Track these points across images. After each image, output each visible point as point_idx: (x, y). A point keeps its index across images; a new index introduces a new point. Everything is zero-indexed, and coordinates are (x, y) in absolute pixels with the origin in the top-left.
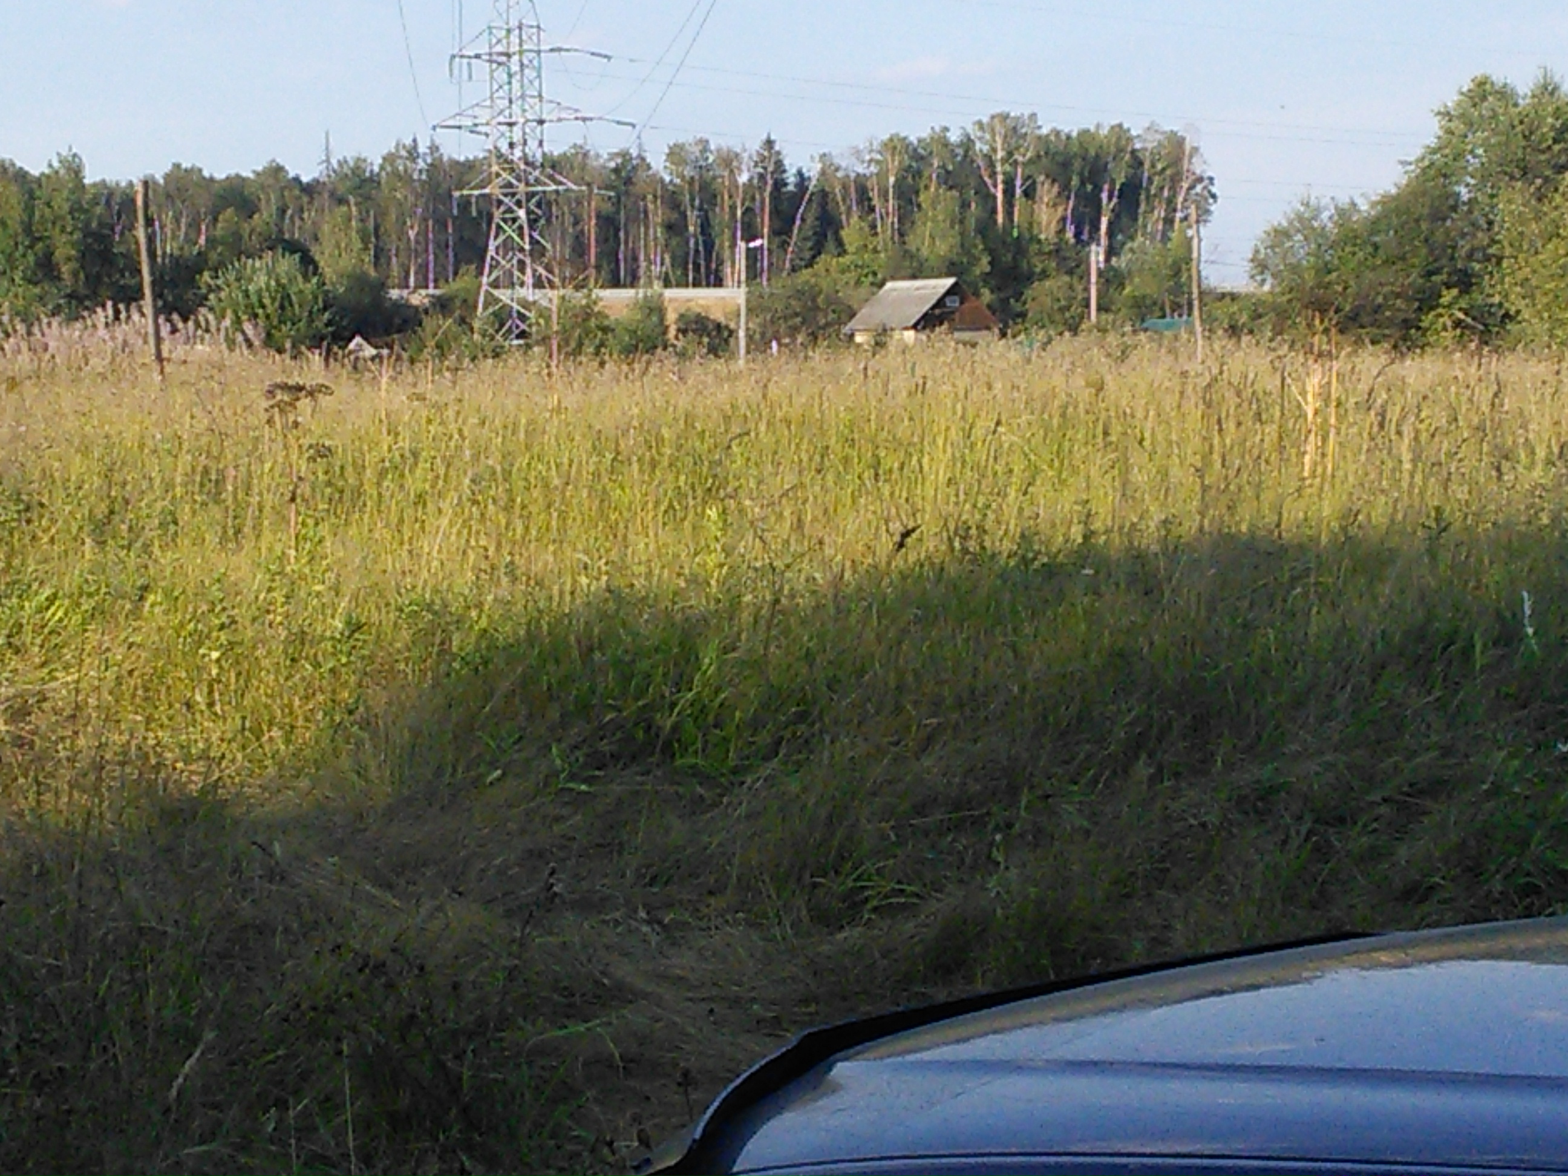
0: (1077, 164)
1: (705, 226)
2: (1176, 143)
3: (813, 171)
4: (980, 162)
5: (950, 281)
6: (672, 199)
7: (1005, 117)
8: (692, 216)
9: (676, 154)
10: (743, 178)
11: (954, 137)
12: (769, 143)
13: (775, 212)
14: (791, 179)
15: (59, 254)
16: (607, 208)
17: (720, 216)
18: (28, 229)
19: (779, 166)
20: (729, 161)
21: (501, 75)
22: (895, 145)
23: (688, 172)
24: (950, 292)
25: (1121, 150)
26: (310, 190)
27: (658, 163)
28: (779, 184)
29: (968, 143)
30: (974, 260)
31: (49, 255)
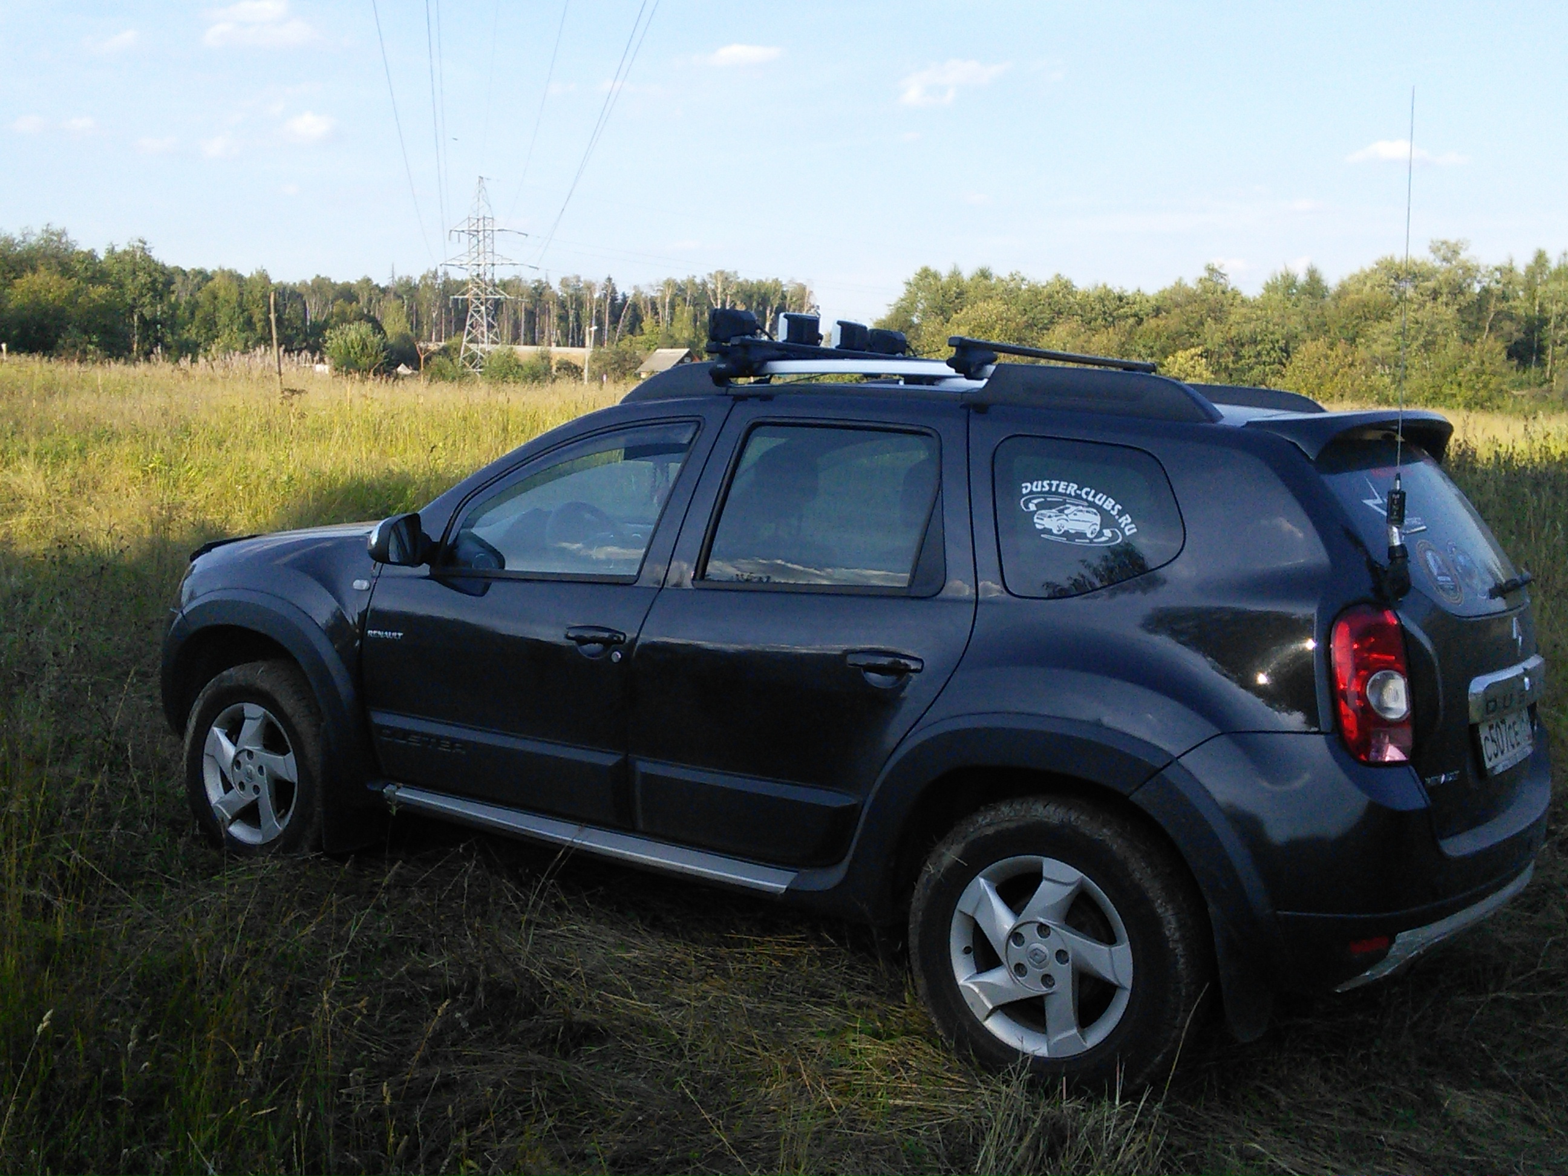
0: (755, 297)
1: (578, 317)
2: (803, 288)
3: (630, 293)
4: (710, 293)
5: (686, 350)
6: (562, 305)
7: (722, 273)
8: (572, 313)
9: (564, 283)
10: (596, 296)
11: (698, 281)
12: (609, 279)
13: (612, 313)
14: (620, 297)
15: (255, 319)
16: (530, 306)
17: (585, 312)
18: (240, 305)
19: (614, 291)
20: (590, 287)
21: (474, 241)
22: (669, 283)
23: (570, 291)
24: (687, 355)
25: (776, 291)
26: (385, 291)
27: (556, 286)
28: (614, 299)
29: (704, 284)
30: (700, 340)
31: (250, 318)
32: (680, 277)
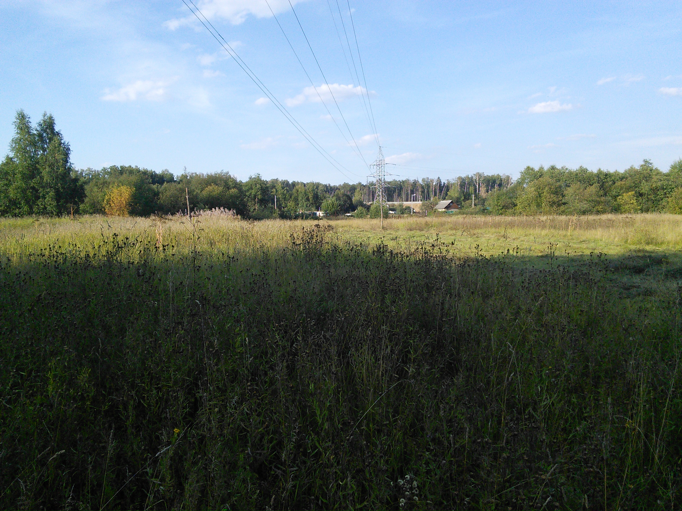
0: (490, 181)
1: (428, 191)
2: (508, 177)
3: (446, 182)
4: (474, 180)
6: (422, 187)
7: (478, 173)
8: (426, 190)
9: (423, 180)
10: (434, 184)
11: (470, 176)
12: (439, 178)
13: (440, 189)
14: (442, 184)
16: (412, 189)
17: (430, 190)
19: (440, 182)
20: (432, 181)
22: (460, 178)
23: (426, 183)
24: (451, 203)
25: (498, 178)
26: (364, 186)
27: (420, 181)
28: (440, 185)
29: (472, 177)
32: (463, 176)
